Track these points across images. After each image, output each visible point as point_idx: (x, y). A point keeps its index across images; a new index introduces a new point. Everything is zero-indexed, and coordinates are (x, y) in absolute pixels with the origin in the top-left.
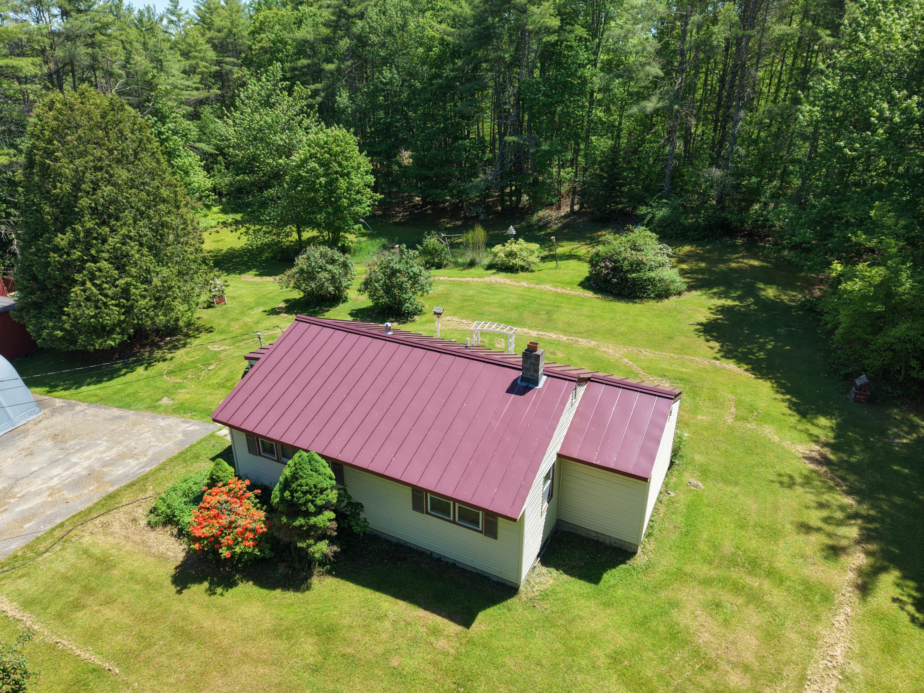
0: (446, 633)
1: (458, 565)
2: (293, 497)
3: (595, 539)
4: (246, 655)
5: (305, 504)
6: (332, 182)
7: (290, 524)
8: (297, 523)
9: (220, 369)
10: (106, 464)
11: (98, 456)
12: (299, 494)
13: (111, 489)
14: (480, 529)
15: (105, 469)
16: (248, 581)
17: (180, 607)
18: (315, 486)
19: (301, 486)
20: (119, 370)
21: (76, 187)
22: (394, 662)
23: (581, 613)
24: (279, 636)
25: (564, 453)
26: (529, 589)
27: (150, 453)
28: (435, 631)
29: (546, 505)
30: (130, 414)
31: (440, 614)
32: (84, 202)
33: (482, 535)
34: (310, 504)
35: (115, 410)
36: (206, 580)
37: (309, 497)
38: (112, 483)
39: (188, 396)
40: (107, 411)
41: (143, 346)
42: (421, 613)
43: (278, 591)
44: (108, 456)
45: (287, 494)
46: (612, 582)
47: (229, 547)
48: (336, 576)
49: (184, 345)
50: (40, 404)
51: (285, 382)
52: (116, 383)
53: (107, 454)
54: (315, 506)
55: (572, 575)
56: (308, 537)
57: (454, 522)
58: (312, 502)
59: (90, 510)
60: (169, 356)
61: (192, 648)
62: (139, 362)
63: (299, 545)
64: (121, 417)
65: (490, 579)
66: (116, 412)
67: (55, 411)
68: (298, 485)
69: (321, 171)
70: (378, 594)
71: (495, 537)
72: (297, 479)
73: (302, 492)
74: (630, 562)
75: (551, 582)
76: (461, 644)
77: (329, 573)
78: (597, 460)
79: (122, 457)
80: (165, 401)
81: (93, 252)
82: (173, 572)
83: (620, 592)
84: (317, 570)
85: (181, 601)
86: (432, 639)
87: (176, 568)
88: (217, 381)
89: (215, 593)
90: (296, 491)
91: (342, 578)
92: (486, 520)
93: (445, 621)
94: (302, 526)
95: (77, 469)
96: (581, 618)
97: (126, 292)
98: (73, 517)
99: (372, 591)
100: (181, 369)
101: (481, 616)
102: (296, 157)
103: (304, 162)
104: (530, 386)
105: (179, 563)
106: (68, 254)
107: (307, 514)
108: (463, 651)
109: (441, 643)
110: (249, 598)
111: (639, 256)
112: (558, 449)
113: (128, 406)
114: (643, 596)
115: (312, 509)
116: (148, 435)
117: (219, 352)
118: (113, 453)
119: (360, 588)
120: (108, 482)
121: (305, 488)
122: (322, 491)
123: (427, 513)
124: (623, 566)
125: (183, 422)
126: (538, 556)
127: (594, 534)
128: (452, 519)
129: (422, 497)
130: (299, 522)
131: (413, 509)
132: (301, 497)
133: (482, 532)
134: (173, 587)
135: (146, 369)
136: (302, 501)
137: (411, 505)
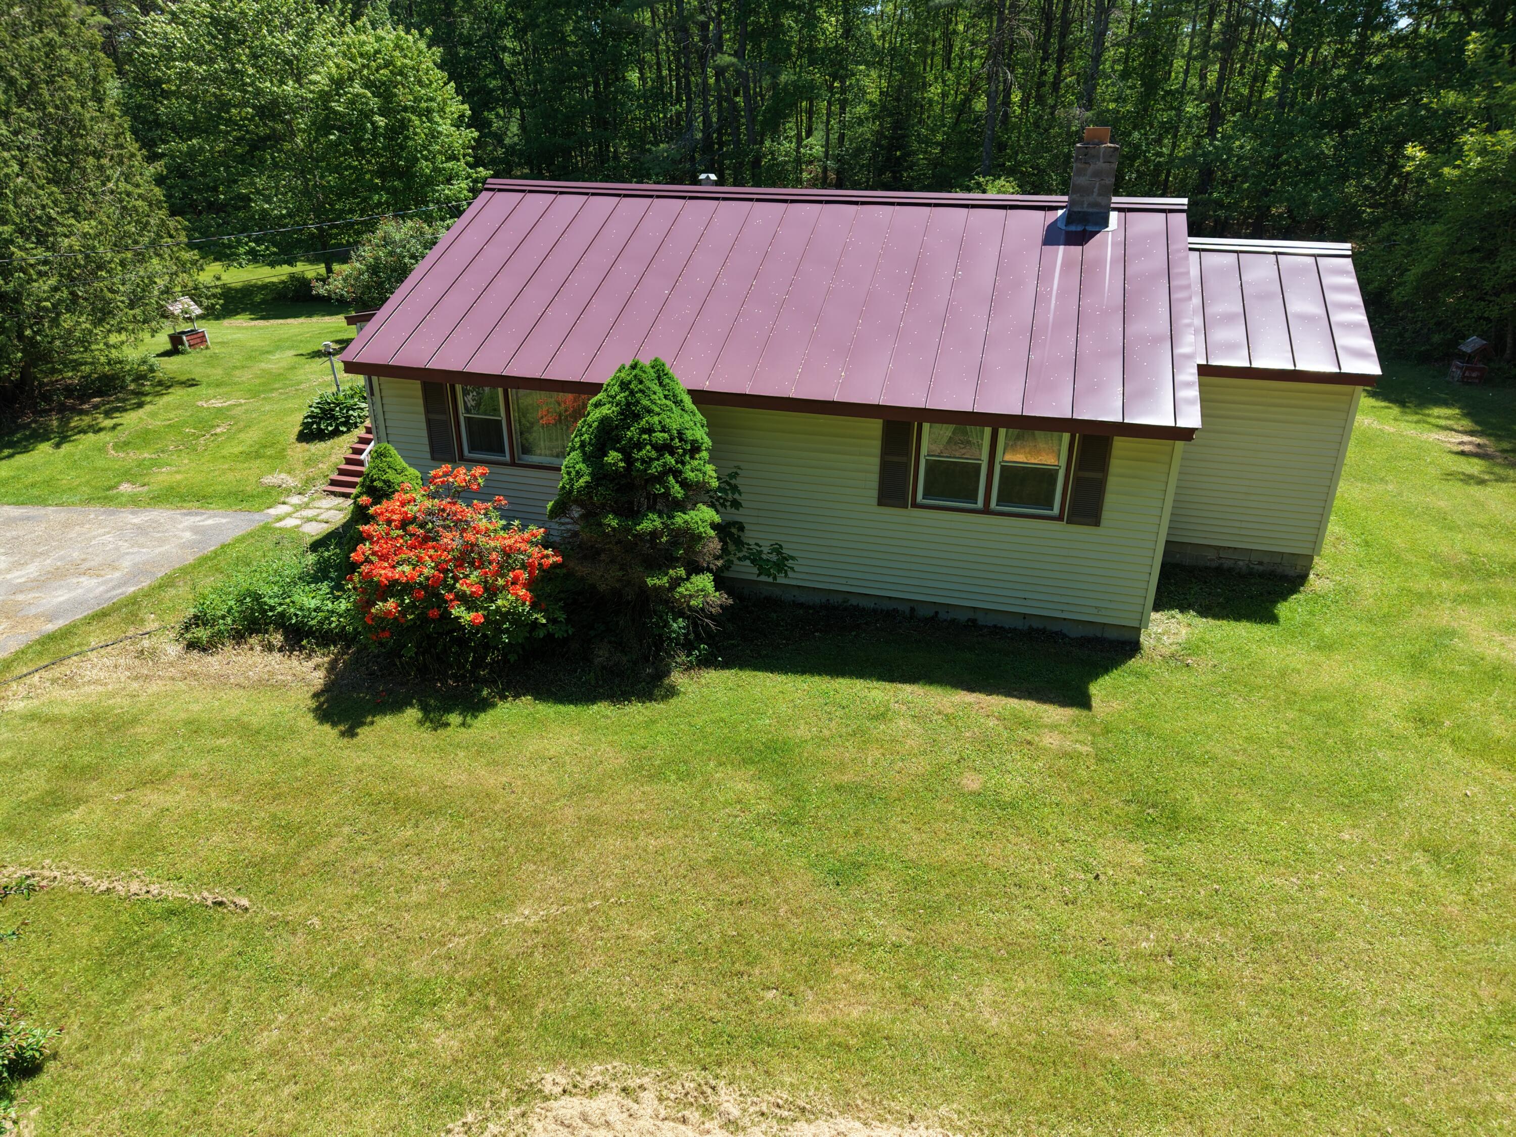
0: (1046, 722)
1: (982, 620)
2: (628, 459)
3: (1214, 564)
5: (660, 478)
7: (629, 530)
8: (644, 527)
9: (240, 431)
10: (19, 589)
12: (647, 451)
13: (50, 627)
14: (1056, 510)
15: (20, 597)
16: (517, 696)
17: (364, 760)
18: (680, 433)
19: (650, 431)
22: (971, 785)
27: (126, 563)
28: (1020, 722)
30: (46, 511)
33: (1059, 526)
34: (672, 479)
35: (7, 508)
36: (409, 705)
37: (670, 460)
38: (51, 618)
39: (179, 477)
41: (43, 413)
43: (603, 706)
44: (19, 576)
45: (613, 457)
46: (1301, 619)
48: (726, 665)
49: (139, 406)
53: (17, 573)
54: (684, 484)
55: (1216, 617)
56: (672, 561)
57: (985, 511)
58: (677, 473)
60: (108, 423)
61: (439, 827)
62: (42, 436)
63: (650, 582)
64: (27, 518)
66: (11, 511)
68: (643, 431)
69: (374, 103)
71: (1096, 521)
72: (637, 417)
73: (655, 447)
75: (1184, 630)
76: (1094, 735)
77: (707, 662)
79: (56, 575)
80: (125, 488)
82: (311, 703)
84: (678, 657)
85: (363, 748)
86: (1025, 735)
88: (241, 449)
89: (446, 725)
90: (639, 446)
91: (741, 668)
92: (1077, 479)
94: (654, 534)
100: (145, 437)
103: (339, 83)
104: (1090, 228)
105: (318, 688)
107: (666, 505)
108: (1108, 745)
109: (1050, 739)
110: (537, 723)
113: (42, 502)
115: (677, 491)
116: (109, 538)
117: (229, 408)
118: (32, 570)
120: (37, 616)
121: (660, 436)
123: (915, 505)
124: (1298, 596)
125: (185, 515)
127: (1211, 555)
128: (980, 503)
129: (907, 466)
130: (651, 523)
131: (880, 504)
132: (651, 460)
133: (1060, 518)
134: (327, 727)
135: (58, 446)
136: (656, 468)
137: (875, 493)
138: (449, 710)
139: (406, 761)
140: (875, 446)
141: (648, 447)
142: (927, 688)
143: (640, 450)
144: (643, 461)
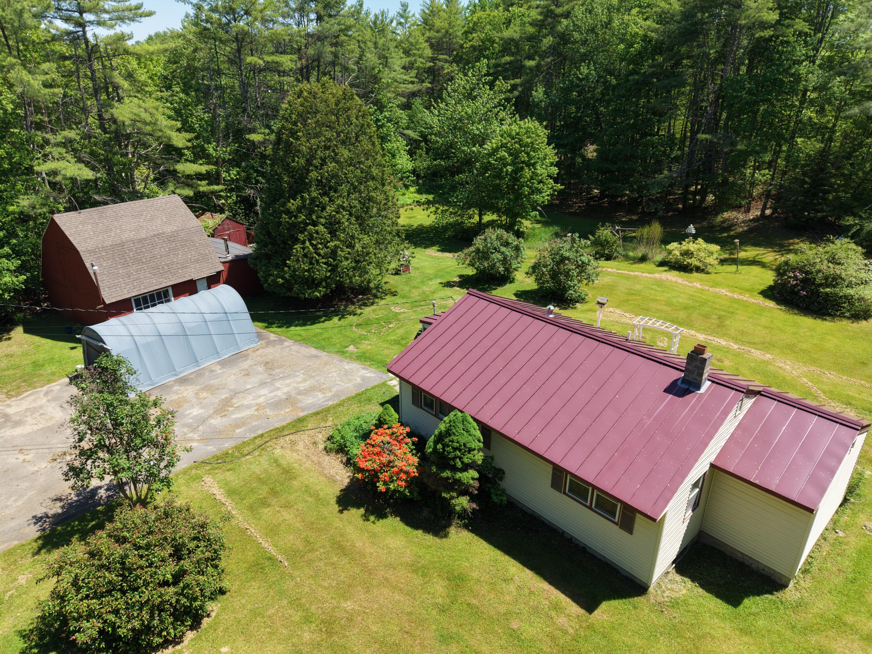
0: (567, 612)
1: (588, 550)
3: (741, 560)
4: (386, 579)
5: (454, 459)
6: (518, 170)
7: (439, 474)
8: (444, 475)
9: (398, 328)
10: (300, 393)
11: (295, 385)
12: (449, 449)
13: (301, 414)
14: (616, 520)
15: (299, 397)
16: (396, 516)
17: (339, 524)
19: (452, 441)
20: (320, 317)
21: (309, 162)
22: (515, 625)
23: (712, 632)
24: (415, 571)
25: (718, 464)
26: (659, 592)
27: (334, 389)
28: (556, 607)
29: (690, 513)
30: (323, 354)
31: (563, 592)
32: (314, 175)
33: (617, 527)
34: (458, 460)
35: (313, 349)
36: (363, 506)
38: (303, 410)
39: (369, 347)
40: (307, 350)
41: (341, 300)
42: (545, 586)
43: (420, 532)
44: (303, 386)
46: (754, 610)
47: (385, 483)
48: (472, 531)
49: (372, 304)
50: (260, 336)
51: (451, 347)
52: (316, 328)
53: (302, 385)
54: (462, 462)
55: (708, 591)
57: (590, 508)
58: (460, 458)
59: (283, 428)
60: (359, 311)
61: (345, 561)
62: (336, 313)
63: (444, 495)
64: (316, 357)
65: (618, 572)
66: (313, 351)
67: (269, 343)
69: (509, 159)
70: (507, 558)
71: (631, 532)
72: (450, 435)
73: (453, 448)
74: (779, 594)
75: (684, 592)
76: (581, 627)
77: (466, 527)
78: (755, 479)
79: (313, 389)
80: (351, 348)
81: (314, 217)
82: (338, 493)
83: (761, 623)
84: (456, 521)
85: (341, 520)
86: (553, 613)
87: (341, 491)
88: (394, 338)
89: (369, 520)
91: (477, 535)
92: (623, 512)
93: (568, 600)
94: (448, 478)
95: (279, 393)
96: (713, 638)
97: (334, 253)
98: (271, 431)
99: (502, 553)
100: (367, 323)
101: (604, 605)
102: (488, 146)
103: (495, 150)
104: (691, 389)
105: (343, 487)
106: (296, 217)
107: (454, 469)
108: (583, 634)
109: (561, 620)
110: (395, 531)
111: (839, 270)
112: (712, 458)
113: (323, 348)
114: (788, 633)
115: (459, 465)
116: (335, 374)
117: (400, 314)
118: (307, 384)
119: (492, 548)
120: (300, 408)
121: (456, 445)
122: (470, 450)
123: (565, 493)
124: (769, 596)
125: (363, 368)
126: (673, 562)
127: (739, 555)
128: (588, 504)
129: (562, 477)
130: (447, 474)
131: (552, 487)
132: (451, 452)
133: (616, 524)
134: (337, 506)
135: (340, 319)
136: (451, 455)
137: (550, 482)
138: (372, 514)
139: (350, 530)
144: (448, 452)
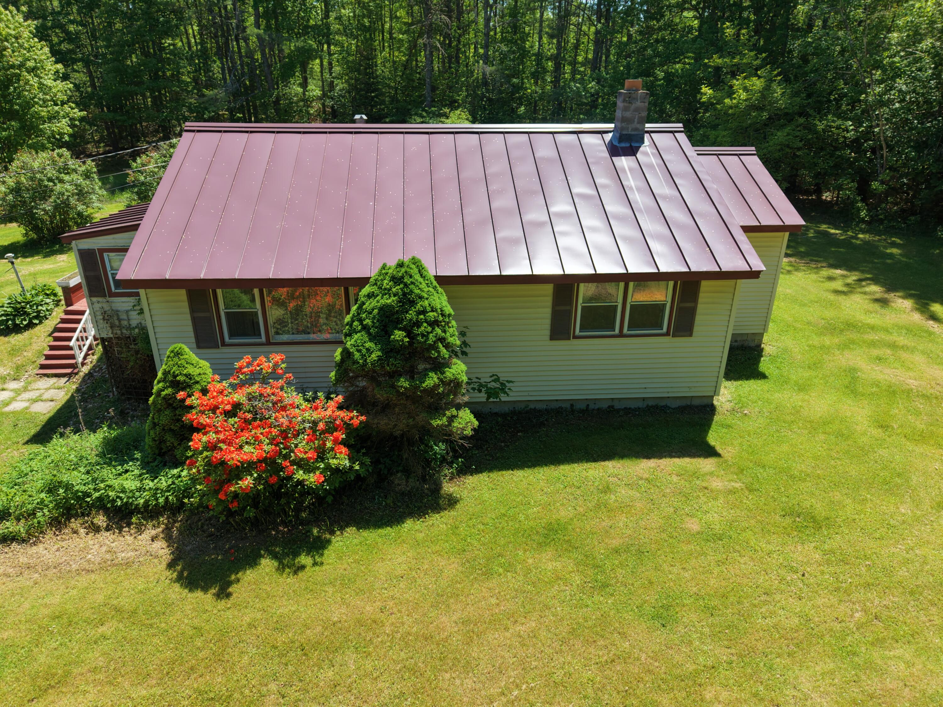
1: (617, 406)
2: (410, 335)
4: (466, 621)
5: (434, 346)
8: (427, 383)
12: (424, 327)
14: (664, 329)
17: (250, 615)
18: (441, 311)
22: (693, 527)
28: (690, 475)
31: (670, 457)
33: (667, 339)
36: (260, 556)
37: (439, 331)
42: (647, 463)
45: (398, 335)
46: (776, 373)
57: (620, 335)
58: (442, 340)
68: (419, 313)
71: (690, 333)
73: (429, 323)
76: (736, 474)
82: (171, 575)
85: (243, 605)
89: (302, 567)
90: (418, 324)
91: (488, 471)
92: (679, 309)
94: (435, 387)
104: (634, 145)
107: (439, 365)
108: (748, 479)
109: (715, 483)
110: (371, 548)
115: (444, 353)
123: (575, 337)
128: (616, 331)
129: (570, 312)
131: (552, 338)
132: (428, 333)
133: (667, 334)
136: (431, 339)
137: (548, 333)
140: (548, 301)
141: (425, 325)
142: (621, 462)
143: (419, 327)
144: (423, 335)
